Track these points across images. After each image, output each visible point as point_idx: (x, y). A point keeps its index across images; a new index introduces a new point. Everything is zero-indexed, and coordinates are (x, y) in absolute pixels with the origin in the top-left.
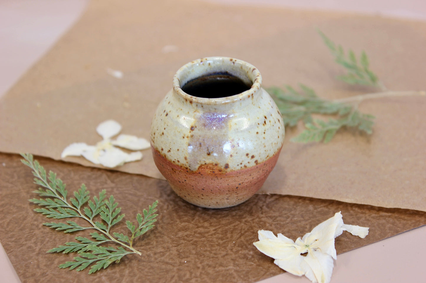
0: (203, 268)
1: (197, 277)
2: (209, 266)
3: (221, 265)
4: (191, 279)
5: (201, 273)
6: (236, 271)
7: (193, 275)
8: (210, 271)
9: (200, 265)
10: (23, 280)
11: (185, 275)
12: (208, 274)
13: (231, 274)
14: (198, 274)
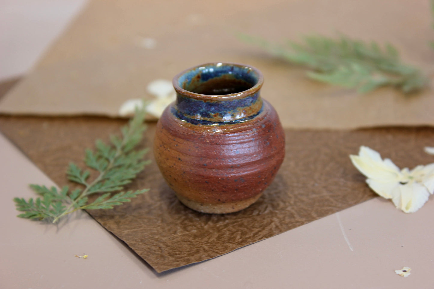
0: (296, 197)
1: (291, 205)
2: (302, 195)
3: (314, 192)
4: (287, 207)
5: (295, 202)
6: (332, 196)
7: (287, 204)
8: (304, 198)
9: (291, 195)
10: (102, 223)
11: (278, 205)
12: (302, 201)
13: (328, 200)
14: (292, 202)
